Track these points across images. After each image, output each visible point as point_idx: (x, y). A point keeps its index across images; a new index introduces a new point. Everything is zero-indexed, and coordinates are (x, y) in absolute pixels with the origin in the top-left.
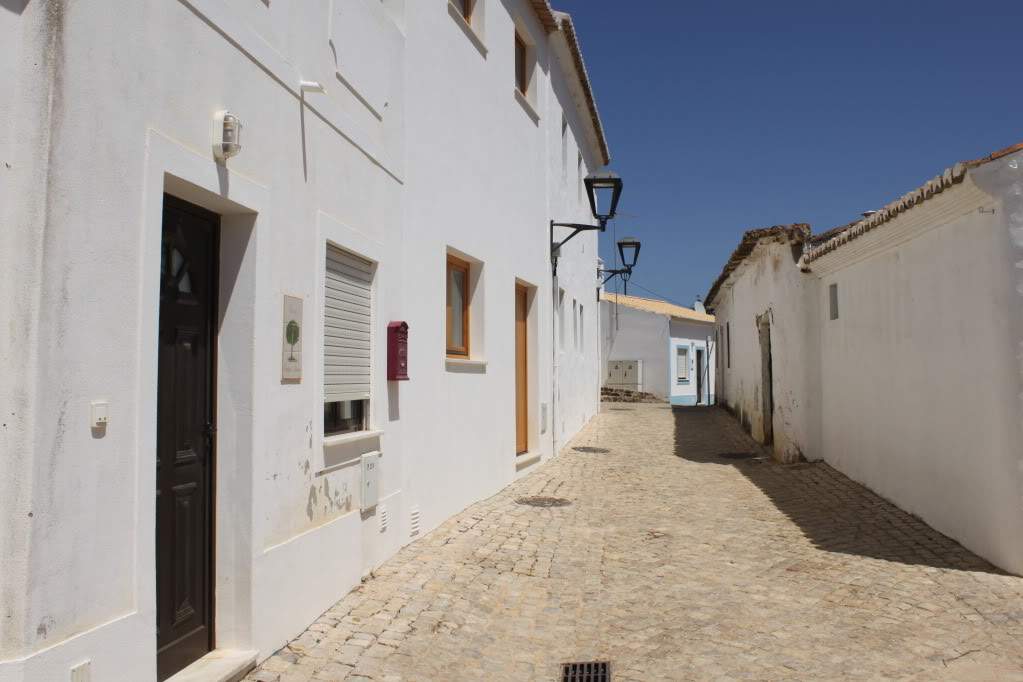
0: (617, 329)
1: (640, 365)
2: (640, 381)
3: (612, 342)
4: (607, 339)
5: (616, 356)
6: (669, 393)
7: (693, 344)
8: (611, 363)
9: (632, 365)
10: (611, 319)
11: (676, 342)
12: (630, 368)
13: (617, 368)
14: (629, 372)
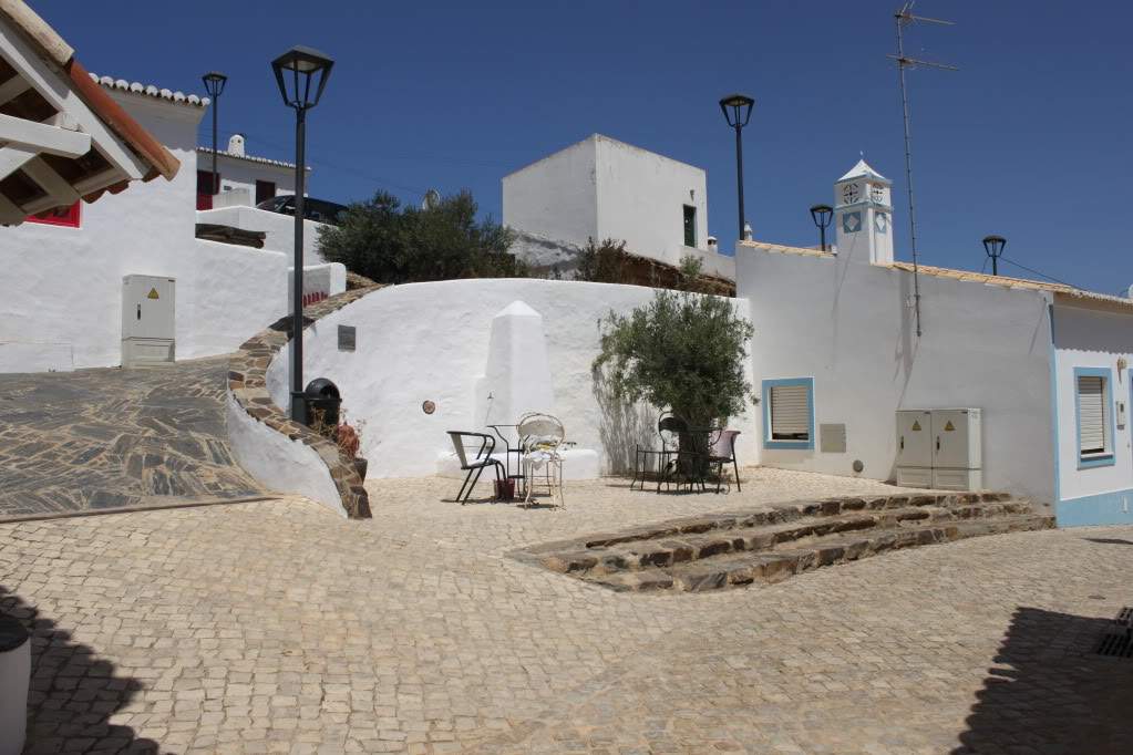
0: (919, 334)
1: (974, 424)
2: (975, 459)
3: (909, 365)
4: (898, 357)
5: (919, 399)
6: (1053, 492)
7: (1121, 365)
8: (902, 414)
9: (952, 423)
10: (905, 310)
11: (1069, 362)
12: (949, 427)
13: (917, 427)
14: (946, 437)
